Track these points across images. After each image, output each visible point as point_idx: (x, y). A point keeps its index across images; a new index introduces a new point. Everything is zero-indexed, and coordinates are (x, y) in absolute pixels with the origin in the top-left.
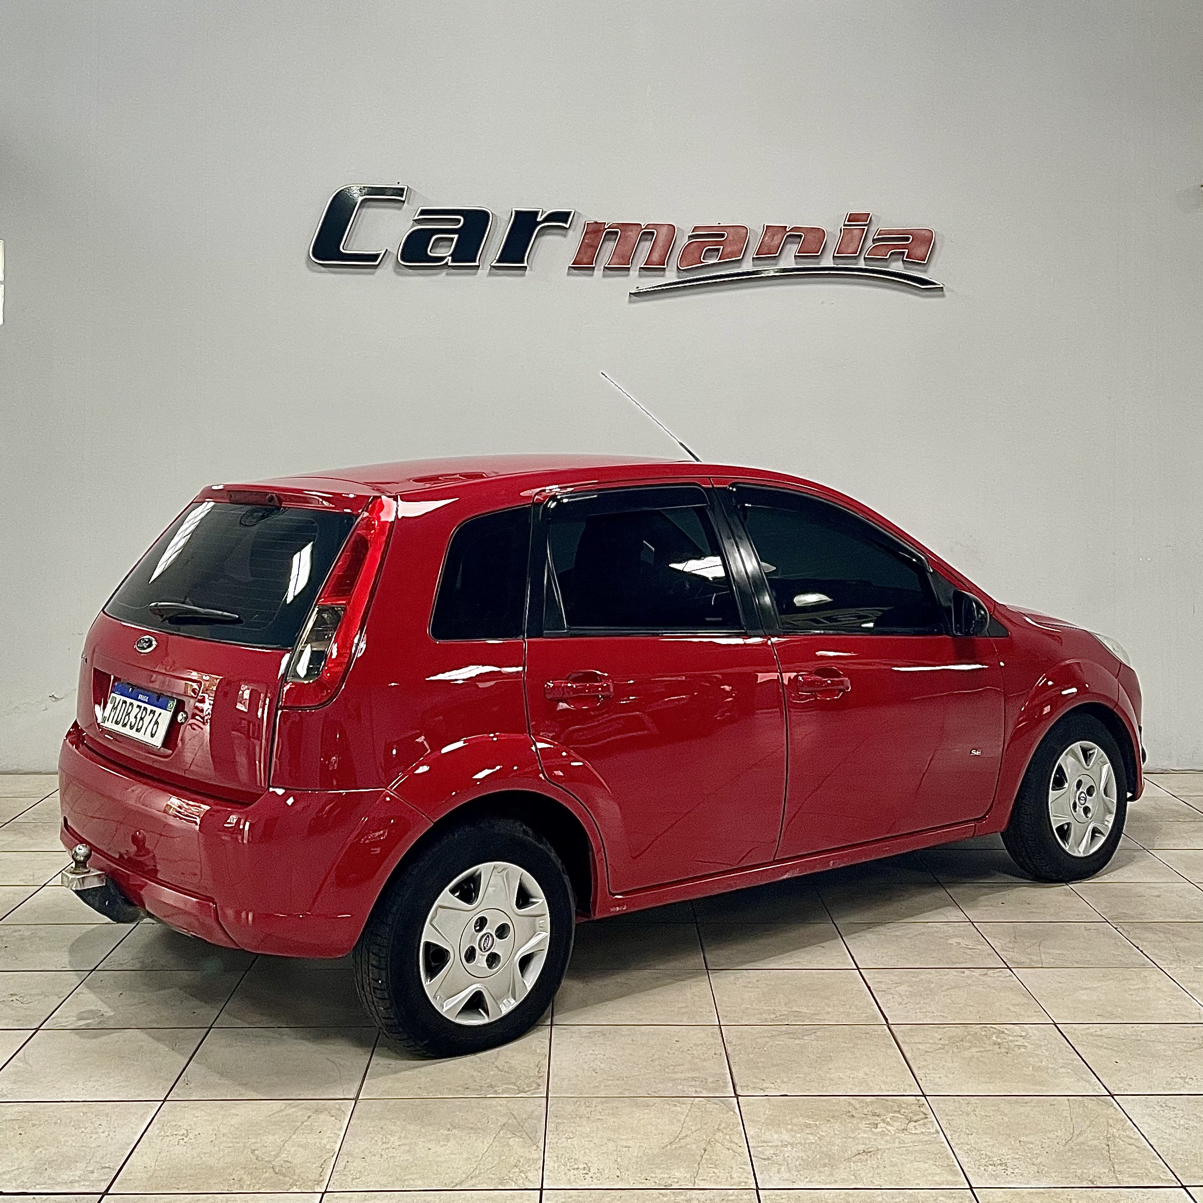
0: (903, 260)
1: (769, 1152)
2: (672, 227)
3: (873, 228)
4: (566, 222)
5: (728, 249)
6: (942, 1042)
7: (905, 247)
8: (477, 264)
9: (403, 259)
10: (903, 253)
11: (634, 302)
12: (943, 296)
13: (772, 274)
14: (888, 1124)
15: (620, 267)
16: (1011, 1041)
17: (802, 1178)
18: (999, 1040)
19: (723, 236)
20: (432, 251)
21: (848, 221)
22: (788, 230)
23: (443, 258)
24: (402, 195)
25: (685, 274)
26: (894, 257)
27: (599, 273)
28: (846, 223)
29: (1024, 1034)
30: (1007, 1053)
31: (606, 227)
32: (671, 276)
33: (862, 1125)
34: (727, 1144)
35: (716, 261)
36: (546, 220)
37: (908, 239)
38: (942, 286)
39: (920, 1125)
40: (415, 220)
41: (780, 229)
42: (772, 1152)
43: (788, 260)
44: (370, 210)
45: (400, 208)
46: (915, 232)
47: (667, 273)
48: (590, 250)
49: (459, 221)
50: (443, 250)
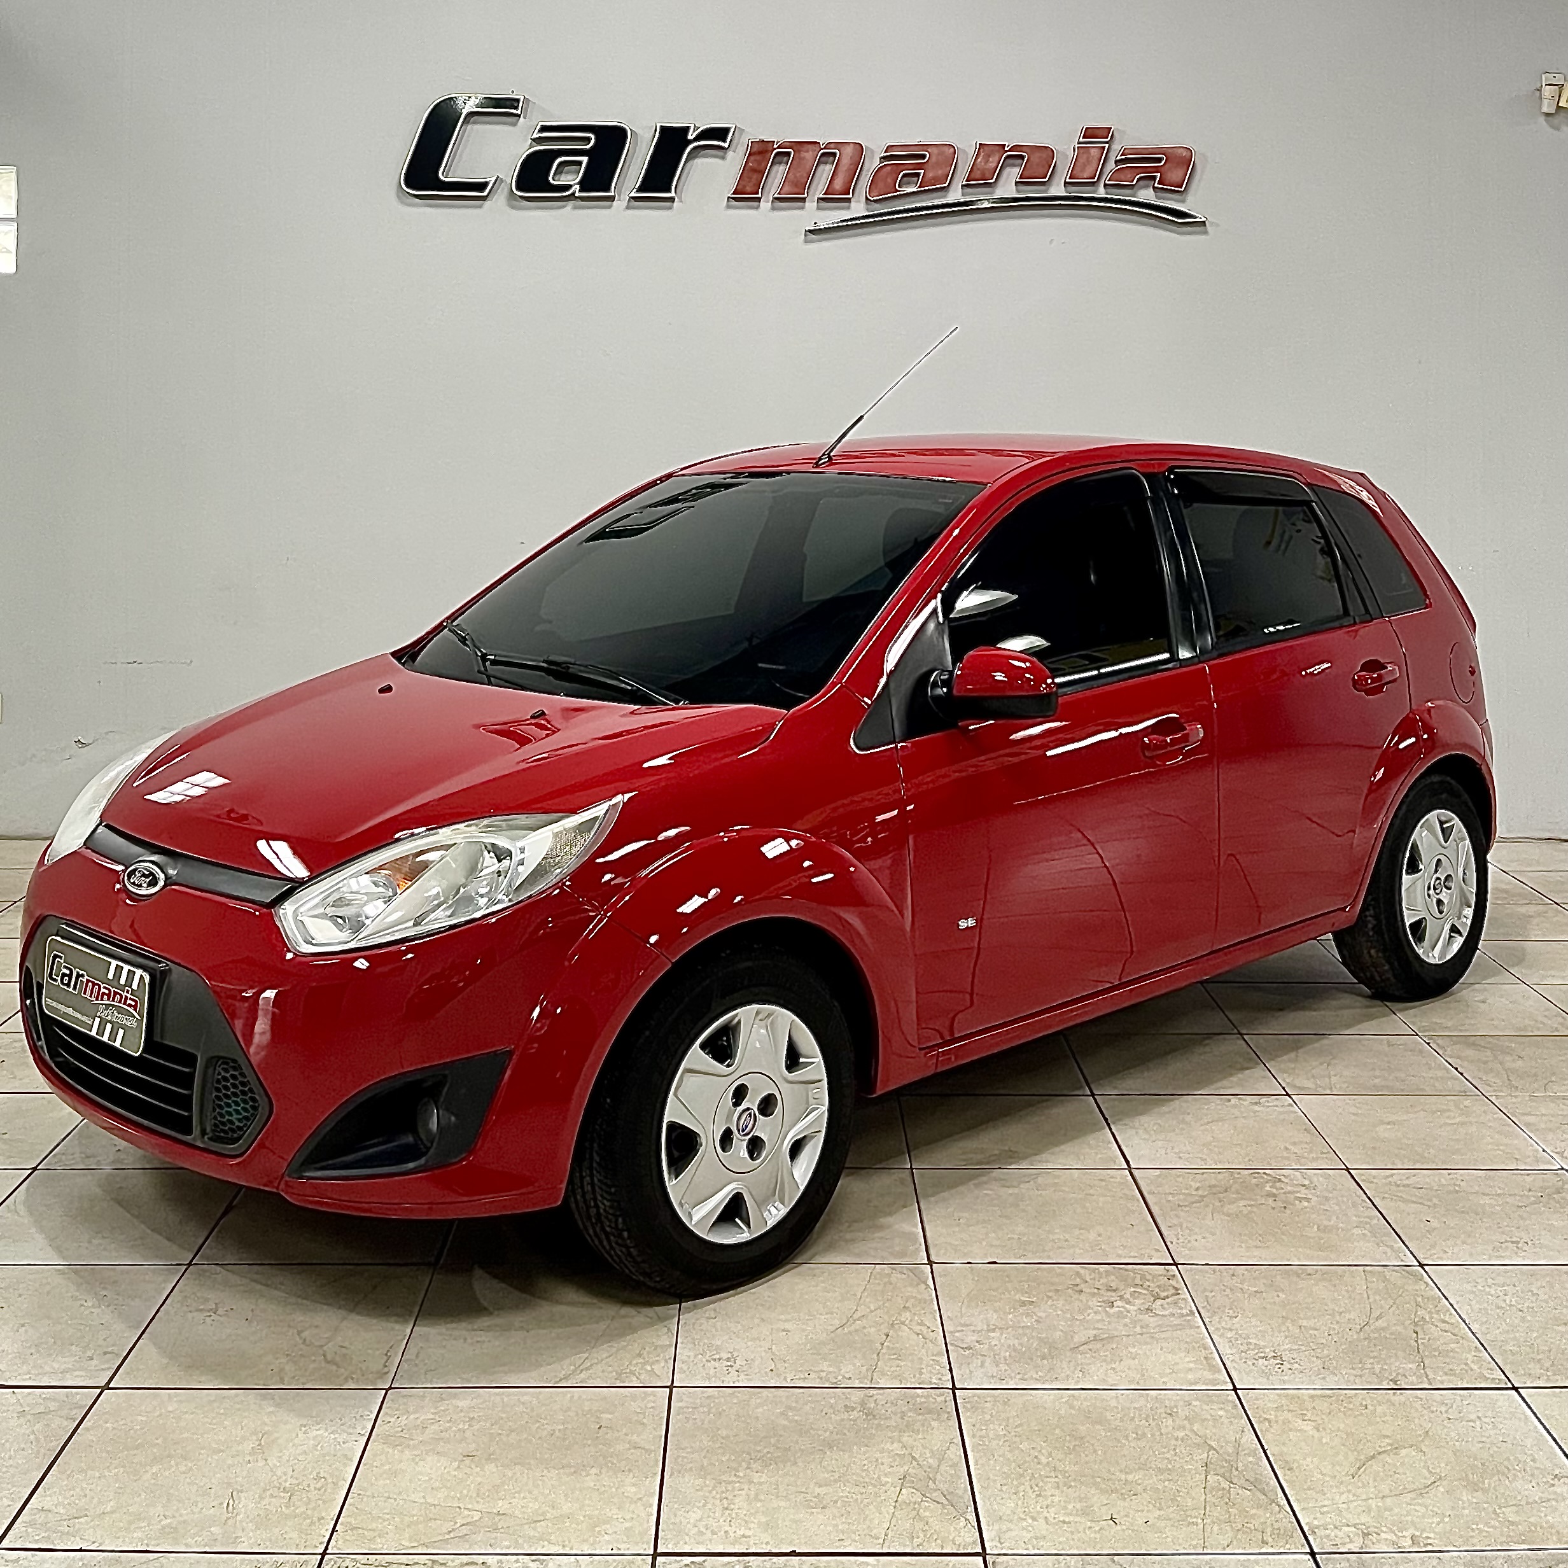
0: (1154, 188)
1: (971, 1338)
2: (858, 146)
3: (1116, 147)
4: (724, 141)
5: (930, 175)
6: (1200, 1192)
7: (1157, 169)
8: (612, 194)
9: (519, 188)
10: (1154, 178)
11: (812, 241)
12: (1206, 233)
13: (986, 205)
14: (1128, 1302)
15: (792, 198)
16: (1289, 1192)
17: (1013, 1375)
18: (1274, 1191)
19: (923, 157)
20: (556, 178)
21: (1084, 138)
22: (1006, 149)
23: (568, 187)
24: (516, 108)
25: (876, 205)
26: (1142, 183)
27: (765, 205)
28: (1081, 140)
29: (1306, 1182)
30: (1285, 1207)
31: (775, 146)
32: (858, 208)
33: (1093, 1302)
34: (917, 1328)
35: (915, 189)
36: (698, 138)
37: (1160, 160)
38: (1204, 219)
39: (1168, 1303)
40: (534, 140)
41: (997, 148)
42: (974, 1338)
43: (1007, 188)
44: (477, 127)
45: (515, 124)
46: (1170, 151)
47: (853, 204)
48: (755, 176)
49: (588, 140)
50: (570, 177)
